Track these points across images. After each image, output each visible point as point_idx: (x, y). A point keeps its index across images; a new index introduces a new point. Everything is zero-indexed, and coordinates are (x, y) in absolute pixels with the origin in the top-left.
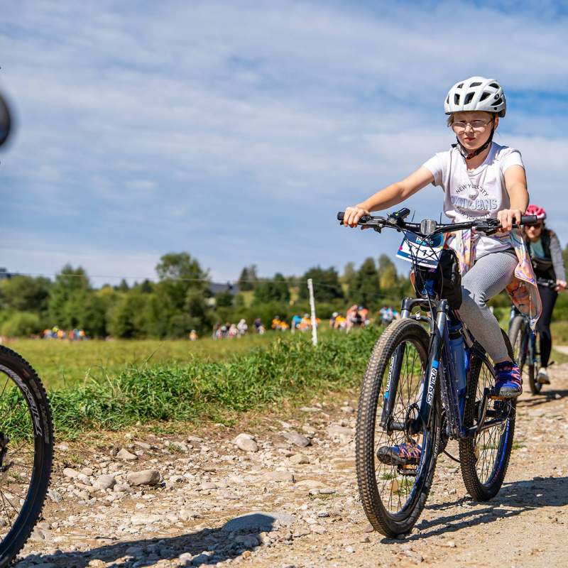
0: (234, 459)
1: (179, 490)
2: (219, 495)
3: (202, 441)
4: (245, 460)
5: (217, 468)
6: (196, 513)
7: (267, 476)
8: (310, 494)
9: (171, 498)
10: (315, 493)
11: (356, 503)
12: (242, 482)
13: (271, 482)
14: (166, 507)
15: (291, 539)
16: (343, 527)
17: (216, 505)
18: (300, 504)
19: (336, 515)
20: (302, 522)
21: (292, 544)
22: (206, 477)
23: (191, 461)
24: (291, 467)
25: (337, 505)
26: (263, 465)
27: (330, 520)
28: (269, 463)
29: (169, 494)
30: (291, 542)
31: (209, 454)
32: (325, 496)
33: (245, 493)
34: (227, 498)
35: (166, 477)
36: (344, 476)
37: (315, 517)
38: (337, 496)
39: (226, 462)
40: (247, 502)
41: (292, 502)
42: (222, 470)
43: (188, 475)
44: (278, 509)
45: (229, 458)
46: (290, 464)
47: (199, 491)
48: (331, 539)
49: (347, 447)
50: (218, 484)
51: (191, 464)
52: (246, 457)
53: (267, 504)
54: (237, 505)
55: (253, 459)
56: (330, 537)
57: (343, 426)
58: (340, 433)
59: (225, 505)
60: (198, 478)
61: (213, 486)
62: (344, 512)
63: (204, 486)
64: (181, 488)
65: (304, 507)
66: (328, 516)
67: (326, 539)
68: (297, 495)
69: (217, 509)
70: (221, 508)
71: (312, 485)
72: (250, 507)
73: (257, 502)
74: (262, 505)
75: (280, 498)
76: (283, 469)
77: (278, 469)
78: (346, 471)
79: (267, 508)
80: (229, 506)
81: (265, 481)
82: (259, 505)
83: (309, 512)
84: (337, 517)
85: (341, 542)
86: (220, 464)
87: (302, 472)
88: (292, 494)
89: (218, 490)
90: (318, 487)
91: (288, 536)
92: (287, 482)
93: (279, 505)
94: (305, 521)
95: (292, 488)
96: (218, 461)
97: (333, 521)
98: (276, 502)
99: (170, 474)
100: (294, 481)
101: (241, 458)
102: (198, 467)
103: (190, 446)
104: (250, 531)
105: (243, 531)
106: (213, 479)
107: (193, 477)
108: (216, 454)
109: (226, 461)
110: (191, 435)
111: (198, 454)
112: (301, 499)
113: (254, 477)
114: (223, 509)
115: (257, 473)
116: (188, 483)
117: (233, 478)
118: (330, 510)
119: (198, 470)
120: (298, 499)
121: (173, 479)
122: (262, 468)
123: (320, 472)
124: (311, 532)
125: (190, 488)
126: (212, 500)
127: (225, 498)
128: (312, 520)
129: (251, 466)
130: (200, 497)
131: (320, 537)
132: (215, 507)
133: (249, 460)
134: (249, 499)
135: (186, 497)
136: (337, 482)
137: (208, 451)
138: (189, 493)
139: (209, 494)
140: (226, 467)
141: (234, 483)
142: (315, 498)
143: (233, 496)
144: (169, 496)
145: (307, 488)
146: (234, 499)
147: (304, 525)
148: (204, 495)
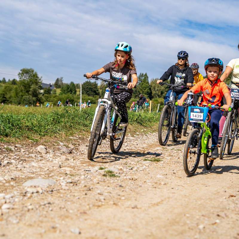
0: (35, 156)
1: (7, 167)
2: (25, 170)
3: (22, 147)
4: (40, 157)
5: (27, 159)
6: (12, 177)
7: (48, 164)
8: (66, 174)
9: (3, 170)
10: (68, 172)
11: (85, 178)
12: (37, 166)
15: (52, 191)
16: (77, 188)
17: (23, 174)
18: (61, 177)
19: (75, 183)
20: (59, 184)
21: (52, 193)
22: (21, 162)
23: (16, 155)
24: (60, 161)
25: (77, 178)
26: (48, 160)
27: (72, 184)
28: (51, 159)
29: (2, 168)
30: (52, 192)
31: (25, 153)
32: (72, 175)
33: (37, 171)
34: (29, 172)
35: (2, 161)
36: (83, 167)
37: (65, 183)
38: (78, 175)
39: (32, 157)
40: (37, 174)
41: (57, 176)
42: (29, 160)
43: (13, 161)
44: (50, 178)
45: (33, 155)
46: (60, 160)
47: (17, 168)
50: (25, 166)
51: (15, 156)
52: (41, 155)
53: (46, 176)
54: (32, 176)
55: (44, 156)
56: (70, 192)
57: (87, 146)
58: (84, 149)
59: (27, 175)
60: (17, 163)
61: (23, 166)
62: (79, 182)
63: (19, 166)
64: (8, 166)
65: (62, 178)
66: (71, 183)
67: (68, 192)
68: (60, 173)
69: (23, 176)
70: (25, 176)
71: (68, 170)
72: (38, 176)
73: (42, 175)
74: (43, 176)
75: (52, 174)
76: (56, 162)
77: (54, 162)
78: (84, 165)
79: (45, 178)
80: (29, 175)
81: (47, 166)
83: (63, 180)
85: (74, 194)
86: (29, 157)
87: (65, 164)
88: (58, 173)
89: (25, 169)
90: (70, 171)
91: (51, 190)
92: (57, 168)
93: (51, 177)
94: (60, 184)
95: (59, 170)
96: (28, 156)
97: (74, 185)
98: (50, 175)
99: (4, 160)
100: (60, 167)
101: (39, 156)
102: (18, 158)
103: (16, 149)
104: (35, 187)
105: (31, 186)
106: (24, 164)
107: (15, 162)
108: (27, 153)
109: (31, 156)
110: (17, 144)
111: (19, 152)
112: (62, 175)
113: (43, 164)
114: (26, 177)
115: (45, 163)
116: (12, 164)
117: (33, 164)
118: (73, 180)
119: (18, 159)
120: (60, 175)
121: (6, 162)
122: (47, 161)
123: (73, 164)
124: (62, 189)
125: (12, 166)
126: (22, 172)
127: (28, 172)
128: (63, 184)
129: (42, 160)
130: (16, 171)
131: (65, 191)
132: (22, 175)
133: (42, 157)
134: (39, 173)
135: (10, 170)
136: (79, 169)
137: (24, 152)
138: (12, 168)
139: (21, 170)
140: (31, 159)
141: (33, 166)
142: (68, 175)
143: (31, 171)
144: (2, 169)
145: (65, 171)
146: (32, 173)
147: (60, 186)
148: (18, 170)
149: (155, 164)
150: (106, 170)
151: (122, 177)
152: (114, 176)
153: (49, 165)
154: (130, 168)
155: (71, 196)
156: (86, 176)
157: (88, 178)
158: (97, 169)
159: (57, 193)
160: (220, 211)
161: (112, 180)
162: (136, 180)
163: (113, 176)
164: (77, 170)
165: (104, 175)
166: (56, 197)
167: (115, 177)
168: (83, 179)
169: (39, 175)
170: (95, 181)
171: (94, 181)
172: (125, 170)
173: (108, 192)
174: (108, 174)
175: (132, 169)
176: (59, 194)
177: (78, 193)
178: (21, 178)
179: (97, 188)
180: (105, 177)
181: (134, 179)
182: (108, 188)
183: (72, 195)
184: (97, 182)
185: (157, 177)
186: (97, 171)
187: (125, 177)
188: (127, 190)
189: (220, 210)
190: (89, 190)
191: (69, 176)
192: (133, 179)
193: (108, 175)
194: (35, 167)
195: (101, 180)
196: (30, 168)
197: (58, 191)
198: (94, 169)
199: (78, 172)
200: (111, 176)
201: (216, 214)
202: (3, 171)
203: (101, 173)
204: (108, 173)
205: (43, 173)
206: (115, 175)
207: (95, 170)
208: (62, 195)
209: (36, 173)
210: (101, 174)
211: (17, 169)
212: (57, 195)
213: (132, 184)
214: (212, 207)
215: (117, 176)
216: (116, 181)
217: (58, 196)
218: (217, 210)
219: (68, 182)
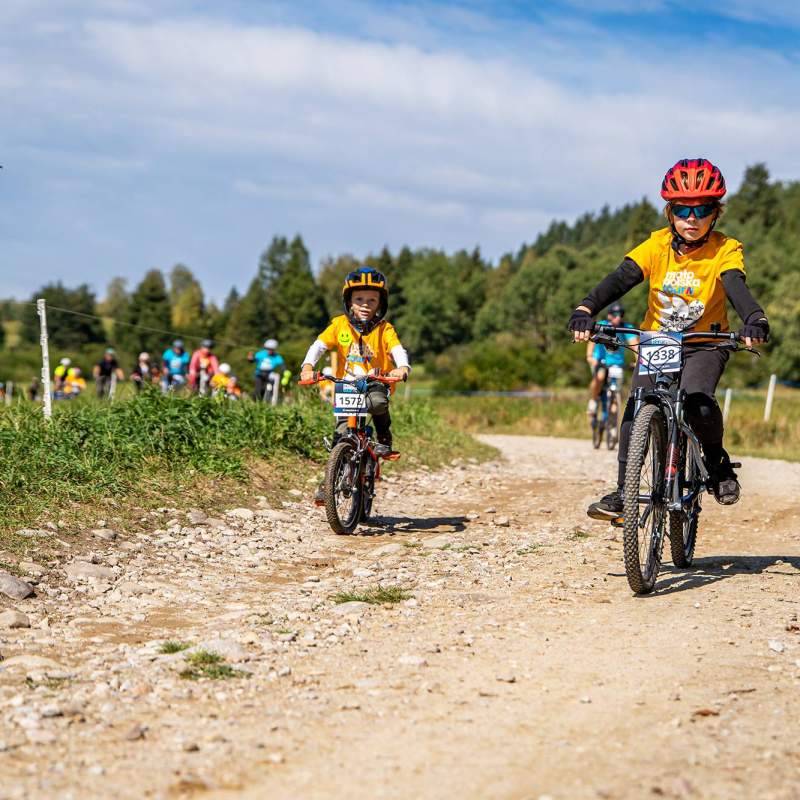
8: (29, 680)
10: (37, 676)
11: (112, 692)
16: (86, 733)
18: (10, 695)
19: (74, 713)
20: (12, 726)
25: (78, 696)
27: (63, 722)
32: (56, 683)
36: (93, 649)
37: (36, 716)
38: (79, 682)
48: (63, 756)
49: (101, 600)
56: (62, 750)
57: (95, 562)
58: (88, 574)
62: (89, 709)
65: (17, 700)
66: (60, 715)
67: (54, 753)
71: (34, 666)
78: (96, 639)
83: (26, 709)
84: (77, 716)
85: (80, 759)
87: (16, 643)
90: (46, 667)
94: (17, 724)
97: (70, 723)
100: (1, 658)
112: (13, 689)
118: (65, 705)
120: (6, 688)
123: (46, 641)
124: (27, 743)
128: (30, 722)
131: (44, 751)
136: (80, 659)
142: (37, 686)
145: (23, 669)
147: (15, 730)
149: (386, 613)
150: (192, 651)
151: (262, 677)
152: (226, 673)
154: (289, 636)
155: (68, 765)
156: (114, 683)
157: (124, 690)
158: (152, 651)
159: (11, 761)
160: (666, 775)
161: (221, 690)
162: (318, 681)
163: (221, 673)
164: (70, 662)
165: (187, 674)
166: (13, 775)
167: (234, 676)
168: (104, 695)
170: (155, 698)
171: (153, 702)
172: (267, 645)
173: (215, 740)
174: (202, 669)
175: (294, 639)
176: (19, 765)
177: (95, 751)
179: (169, 727)
180: (190, 683)
181: (309, 679)
182: (214, 723)
183: (76, 763)
185: (401, 665)
186: (153, 660)
187: (273, 675)
188: (291, 724)
189: (663, 770)
190: (137, 739)
191: (42, 688)
193: (201, 672)
195: (179, 695)
197: (13, 752)
198: (142, 651)
199: (78, 670)
200: (214, 675)
201: (648, 784)
203: (173, 666)
204: (201, 665)
206: (231, 670)
207: (145, 655)
208: (32, 768)
210: (171, 670)
212: (13, 766)
214: (633, 762)
215: (241, 674)
216: (240, 691)
217: (16, 771)
218: (651, 772)
219: (47, 714)
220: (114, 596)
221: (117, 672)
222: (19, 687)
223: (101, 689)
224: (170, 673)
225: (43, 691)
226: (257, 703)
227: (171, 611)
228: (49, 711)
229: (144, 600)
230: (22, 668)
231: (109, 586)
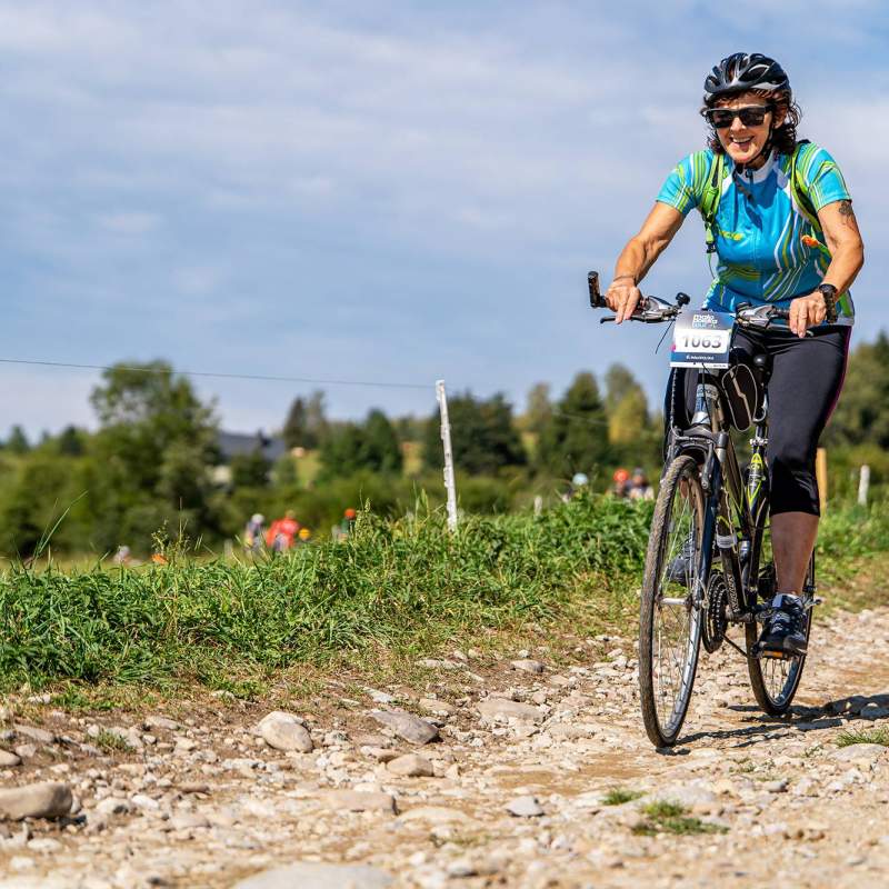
0: (255, 767)
1: (119, 831)
2: (214, 838)
3: (178, 728)
4: (281, 768)
5: (212, 785)
6: (155, 874)
7: (331, 799)
8: (433, 838)
9: (97, 847)
10: (443, 832)
11: (542, 850)
12: (272, 813)
13: (342, 813)
14: (84, 865)
17: (206, 859)
18: (408, 853)
19: (493, 872)
20: (410, 886)
22: (186, 803)
23: (151, 770)
24: (390, 784)
25: (498, 853)
26: (323, 780)
27: (478, 882)
28: (338, 777)
29: (93, 839)
31: (196, 755)
32: (468, 840)
33: (277, 837)
34: (234, 847)
35: (87, 803)
37: (443, 876)
38: (498, 838)
39: (236, 774)
40: (281, 854)
41: (391, 852)
42: (226, 790)
43: (140, 799)
44: (355, 864)
45: (242, 765)
46: (389, 777)
47: (168, 831)
49: (525, 744)
50: (213, 818)
51: (150, 777)
52: (283, 763)
53: (330, 856)
54: (257, 860)
55: (300, 766)
57: (516, 700)
58: (508, 714)
59: (228, 859)
60: (166, 806)
61: (200, 821)
62: (512, 868)
63: (177, 822)
64: (124, 826)
65: (418, 858)
66: (473, 874)
68: (402, 839)
69: (210, 868)
70: (219, 865)
71: (441, 821)
72: (289, 863)
73: (306, 853)
74: (316, 858)
75: (361, 846)
76: (370, 788)
77: (359, 788)
78: (519, 790)
80: (239, 862)
81: (326, 811)
82: (310, 858)
83: (429, 867)
84: (496, 876)
86: (221, 776)
87: (416, 794)
88: (390, 837)
89: (213, 832)
90: (454, 822)
92: (378, 814)
93: (356, 859)
94: (417, 885)
95: (391, 825)
96: (215, 770)
97: (489, 884)
98: (351, 853)
99: (97, 796)
100: (397, 812)
101: (272, 765)
102: (166, 781)
103: (150, 738)
106: (202, 809)
107: (155, 804)
108: (211, 755)
109: (235, 770)
110: (152, 713)
111: (167, 756)
112: (412, 847)
113: (302, 803)
114: (223, 868)
115: (309, 795)
116: (142, 815)
117: (251, 805)
118: (478, 863)
119: (167, 788)
120: (404, 846)
121: (105, 806)
122: (321, 787)
123: (458, 793)
125: (145, 826)
126: (196, 851)
127: (228, 847)
128: (434, 882)
129: (295, 782)
130: (169, 844)
132: (204, 863)
133: (289, 769)
134: (287, 848)
135: (135, 844)
137: (192, 750)
138: (141, 836)
139: (192, 838)
140: (235, 783)
141: (252, 817)
142: (444, 844)
143: (247, 842)
144: (94, 844)
145: (427, 825)
146: (251, 848)
148: (177, 840)
150: (647, 801)
151: (742, 832)
152: (693, 827)
153: (335, 805)
154: (776, 785)
156: (544, 837)
157: (558, 848)
158: (595, 803)
161: (690, 846)
162: (822, 836)
163: (687, 827)
164: (486, 817)
165: (640, 830)
167: (703, 831)
168: (531, 853)
169: (290, 858)
170: (599, 856)
171: (596, 860)
172: (747, 795)
174: (660, 823)
175: (783, 789)
178: (200, 875)
180: (646, 840)
181: (807, 835)
182: (679, 884)
184: (614, 860)
186: (595, 813)
187: (757, 830)
191: (450, 846)
192: (801, 835)
193: (659, 826)
194: (265, 820)
195: (630, 852)
196: (238, 826)
198: (579, 803)
199: (497, 825)
200: (677, 830)
202: (98, 852)
203: (623, 820)
204: (660, 818)
205: (314, 846)
206: (699, 823)
207: (584, 807)
209: (277, 850)
210: (619, 824)
211: (171, 835)
213: (805, 856)
215: (714, 829)
216: (713, 849)
219: (457, 872)
220: (542, 740)
221: (547, 828)
222: (421, 845)
223: (527, 845)
224: (618, 828)
225: (450, 850)
226: (737, 861)
227: (617, 758)
228: (459, 869)
229: (582, 746)
230: (425, 823)
231: (535, 729)
